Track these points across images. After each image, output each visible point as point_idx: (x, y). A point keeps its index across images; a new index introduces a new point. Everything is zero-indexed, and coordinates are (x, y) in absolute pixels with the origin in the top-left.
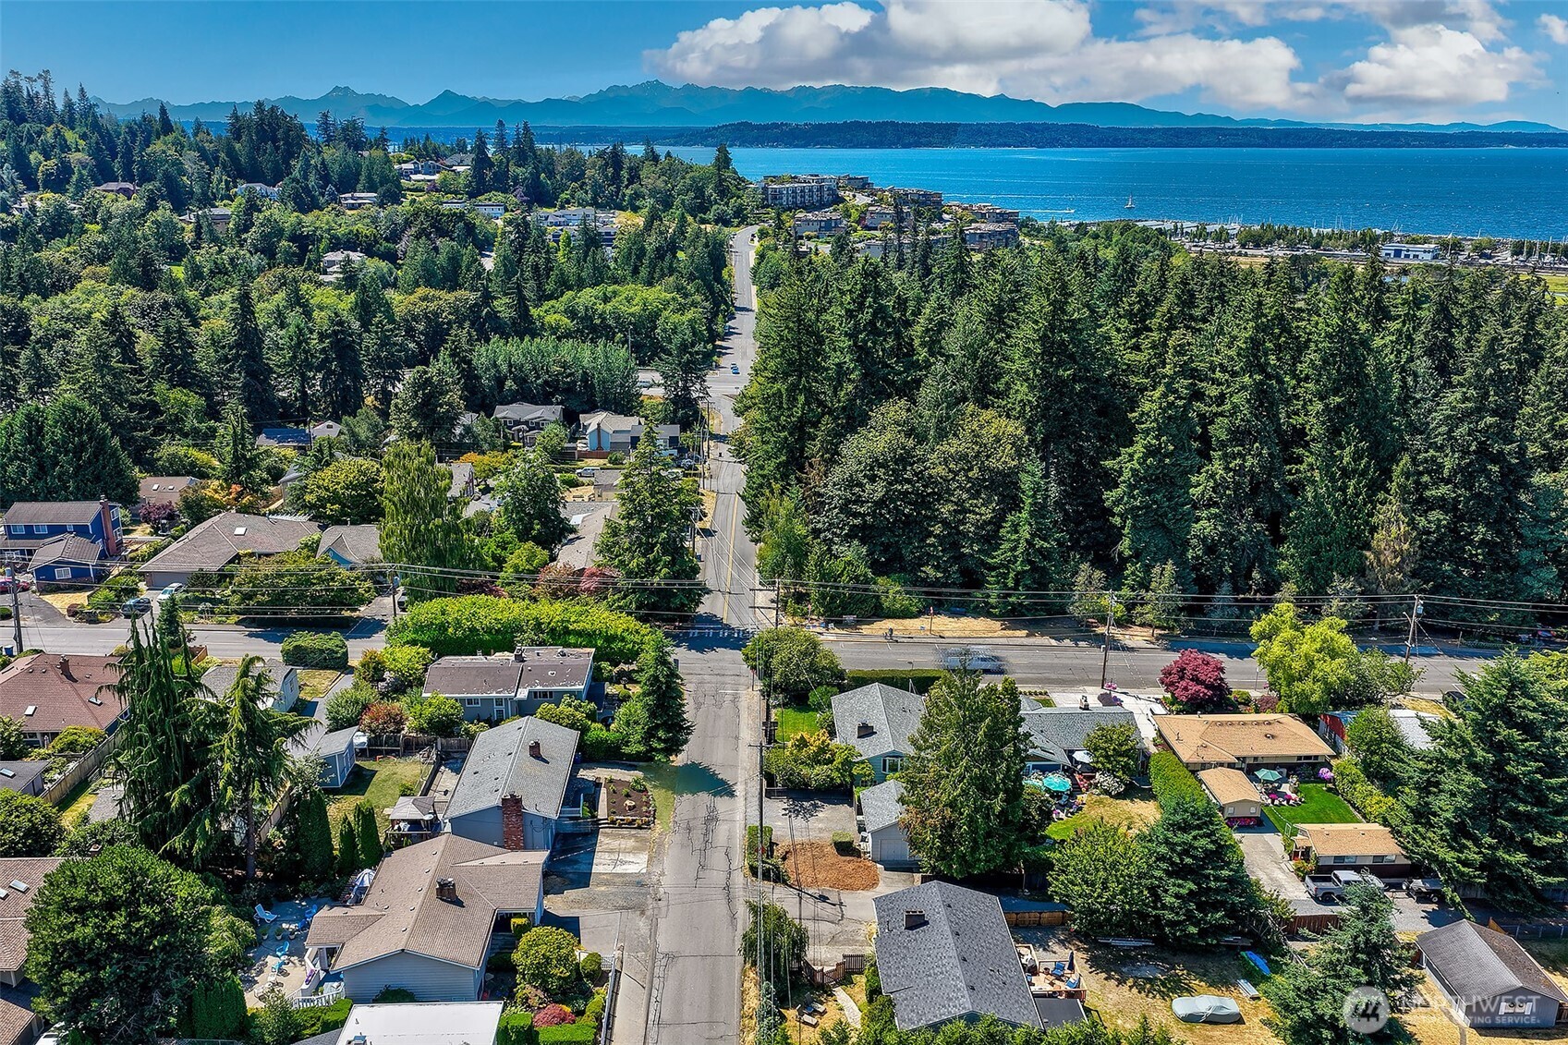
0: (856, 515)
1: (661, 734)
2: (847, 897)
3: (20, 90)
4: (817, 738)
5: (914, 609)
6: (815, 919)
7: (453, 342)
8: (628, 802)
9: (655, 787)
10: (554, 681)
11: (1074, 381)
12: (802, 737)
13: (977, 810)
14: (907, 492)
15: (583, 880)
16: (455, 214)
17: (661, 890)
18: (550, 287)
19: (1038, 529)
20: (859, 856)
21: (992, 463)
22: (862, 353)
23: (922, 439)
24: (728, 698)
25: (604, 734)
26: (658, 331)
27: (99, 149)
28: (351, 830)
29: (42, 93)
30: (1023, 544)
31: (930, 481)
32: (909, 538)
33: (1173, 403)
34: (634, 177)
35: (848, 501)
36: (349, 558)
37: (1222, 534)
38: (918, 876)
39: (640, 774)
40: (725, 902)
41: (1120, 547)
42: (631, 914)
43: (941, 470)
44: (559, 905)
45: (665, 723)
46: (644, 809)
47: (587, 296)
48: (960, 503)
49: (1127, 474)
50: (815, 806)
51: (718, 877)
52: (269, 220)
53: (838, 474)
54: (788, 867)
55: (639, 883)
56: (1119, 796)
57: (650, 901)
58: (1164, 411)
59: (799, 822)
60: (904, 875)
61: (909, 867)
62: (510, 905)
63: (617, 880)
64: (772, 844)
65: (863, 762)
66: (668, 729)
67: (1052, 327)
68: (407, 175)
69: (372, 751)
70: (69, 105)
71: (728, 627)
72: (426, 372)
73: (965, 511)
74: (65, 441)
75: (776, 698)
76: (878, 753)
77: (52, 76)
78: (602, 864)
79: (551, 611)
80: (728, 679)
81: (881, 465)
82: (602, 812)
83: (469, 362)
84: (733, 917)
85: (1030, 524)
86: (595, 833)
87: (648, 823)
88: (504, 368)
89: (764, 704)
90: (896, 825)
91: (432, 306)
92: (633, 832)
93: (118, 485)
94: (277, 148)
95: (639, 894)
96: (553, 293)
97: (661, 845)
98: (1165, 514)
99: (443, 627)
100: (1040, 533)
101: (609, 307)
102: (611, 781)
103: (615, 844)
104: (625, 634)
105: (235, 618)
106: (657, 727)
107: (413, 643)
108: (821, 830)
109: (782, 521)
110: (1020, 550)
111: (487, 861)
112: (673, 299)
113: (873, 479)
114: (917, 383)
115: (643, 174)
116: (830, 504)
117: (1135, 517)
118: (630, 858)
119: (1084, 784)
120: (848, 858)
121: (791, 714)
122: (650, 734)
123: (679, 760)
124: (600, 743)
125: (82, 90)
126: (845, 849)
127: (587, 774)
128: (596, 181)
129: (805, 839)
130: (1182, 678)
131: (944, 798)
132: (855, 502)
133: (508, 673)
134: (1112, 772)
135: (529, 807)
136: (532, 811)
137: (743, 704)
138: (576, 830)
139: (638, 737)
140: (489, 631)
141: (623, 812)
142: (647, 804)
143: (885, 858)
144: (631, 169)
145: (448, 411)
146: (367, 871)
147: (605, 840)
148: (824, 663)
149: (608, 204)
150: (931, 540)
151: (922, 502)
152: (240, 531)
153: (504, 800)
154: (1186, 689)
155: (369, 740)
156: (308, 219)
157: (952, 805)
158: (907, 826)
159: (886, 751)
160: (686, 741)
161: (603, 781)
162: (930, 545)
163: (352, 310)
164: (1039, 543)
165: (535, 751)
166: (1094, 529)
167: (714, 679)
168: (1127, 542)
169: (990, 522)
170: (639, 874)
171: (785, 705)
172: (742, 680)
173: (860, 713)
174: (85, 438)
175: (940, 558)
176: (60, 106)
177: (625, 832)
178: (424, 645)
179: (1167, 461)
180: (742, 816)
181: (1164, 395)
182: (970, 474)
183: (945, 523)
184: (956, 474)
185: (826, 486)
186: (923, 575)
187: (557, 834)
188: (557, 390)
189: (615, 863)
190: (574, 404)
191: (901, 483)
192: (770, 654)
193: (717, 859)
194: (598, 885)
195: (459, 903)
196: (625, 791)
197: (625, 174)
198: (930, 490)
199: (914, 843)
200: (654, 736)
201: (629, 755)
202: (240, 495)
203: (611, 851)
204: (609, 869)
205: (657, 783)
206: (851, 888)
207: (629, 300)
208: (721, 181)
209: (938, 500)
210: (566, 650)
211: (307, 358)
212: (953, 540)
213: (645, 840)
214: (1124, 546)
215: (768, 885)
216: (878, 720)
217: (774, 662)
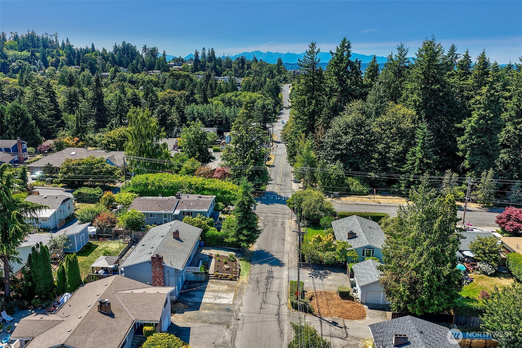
0: (338, 150)
1: (245, 232)
2: (348, 323)
3: (48, 39)
4: (326, 238)
5: (365, 192)
6: (331, 336)
7: (177, 104)
8: (225, 266)
9: (241, 260)
10: (194, 207)
11: (440, 91)
12: (319, 237)
13: (433, 273)
14: (361, 139)
15: (196, 306)
16: (186, 75)
17: (240, 314)
18: (216, 92)
19: (425, 154)
20: (353, 300)
21: (402, 126)
22: (341, 82)
23: (368, 117)
24: (279, 224)
25: (216, 232)
26: (255, 107)
27: (70, 55)
28: (63, 270)
29: (55, 40)
30: (418, 161)
31: (372, 134)
32: (362, 160)
33: (493, 94)
34: (249, 67)
35: (335, 144)
36: (115, 164)
37: (513, 160)
38: (389, 314)
39: (234, 254)
40: (276, 323)
41: (463, 164)
42: (221, 327)
43: (378, 129)
44: (179, 320)
45: (247, 227)
46: (234, 270)
47: (229, 95)
48: (387, 144)
49: (468, 129)
50: (326, 273)
51: (273, 308)
52: (121, 75)
53: (330, 132)
54: (313, 304)
55: (228, 309)
56: (491, 275)
57: (233, 320)
58: (489, 98)
59: (318, 280)
60: (381, 312)
61: (384, 308)
62: (144, 318)
63: (216, 307)
64: (304, 291)
65: (352, 250)
66: (249, 229)
67: (429, 67)
68: (171, 66)
69: (98, 236)
70: (63, 44)
71: (280, 196)
72: (163, 107)
73: (389, 147)
74: (12, 119)
75: (303, 223)
76: (360, 246)
77: (58, 35)
78: (208, 298)
79: (197, 180)
80: (279, 216)
81: (349, 127)
82: (211, 270)
83: (183, 112)
84: (282, 332)
85: (422, 153)
86: (206, 281)
87: (235, 277)
88: (196, 114)
89: (297, 226)
90: (379, 281)
91: (172, 95)
92: (227, 282)
93: (32, 139)
94: (128, 56)
95: (227, 316)
96: (217, 95)
97: (242, 289)
98: (488, 147)
99: (146, 185)
100: (426, 156)
101: (237, 99)
102: (218, 256)
103: (216, 287)
104: (231, 191)
105: (62, 185)
106: (242, 229)
107: (132, 191)
108: (330, 285)
109: (305, 151)
110: (416, 164)
111: (135, 291)
112: (261, 97)
113: (346, 134)
114: (367, 94)
115: (252, 66)
116: (326, 146)
117: (473, 149)
118: (224, 295)
119: (471, 269)
120: (347, 301)
121: (310, 230)
122: (239, 232)
123: (254, 248)
124: (213, 237)
125: (67, 39)
126: (345, 295)
127: (206, 252)
128: (236, 68)
129: (322, 290)
130: (509, 220)
131: (412, 265)
132: (338, 144)
133: (171, 203)
134: (487, 262)
135: (167, 262)
136: (168, 265)
137: (287, 225)
138: (197, 279)
139: (233, 234)
140: (167, 188)
141: (223, 271)
142: (236, 268)
143: (368, 302)
144: (248, 64)
145: (170, 123)
146: (67, 294)
147: (211, 286)
148: (327, 206)
149: (239, 76)
150: (373, 161)
151: (370, 143)
152: (73, 153)
153: (153, 258)
154: (512, 225)
155: (97, 230)
156: (135, 76)
157: (417, 269)
158: (385, 284)
159: (364, 245)
160: (258, 237)
161: (214, 256)
162: (372, 163)
163: (143, 96)
164: (426, 161)
165: (176, 235)
166: (446, 161)
167: (273, 215)
168: (467, 162)
169: (401, 152)
170: (228, 305)
171: (308, 226)
172: (286, 216)
173: (347, 228)
174: (20, 119)
175: (377, 169)
176: (60, 45)
177: (223, 281)
178: (136, 193)
179: (489, 122)
180: (287, 276)
181: (489, 91)
182: (392, 131)
183: (380, 153)
184: (386, 130)
185: (324, 138)
186: (369, 177)
187: (186, 281)
188: (215, 123)
189: (215, 298)
190: (222, 129)
191: (359, 135)
192: (301, 201)
193: (272, 298)
194: (204, 309)
195: (112, 315)
196: (224, 260)
197: (246, 66)
198: (373, 138)
199: (389, 293)
200: (241, 233)
201: (229, 243)
202: (78, 142)
203: (214, 291)
204: (212, 301)
205: (242, 258)
206: (350, 318)
207: (245, 97)
208: (279, 69)
209: (376, 143)
210: (201, 196)
211: (122, 108)
212: (383, 161)
213: (233, 286)
214: (466, 164)
215: (302, 314)
216: (358, 230)
217: (303, 205)
